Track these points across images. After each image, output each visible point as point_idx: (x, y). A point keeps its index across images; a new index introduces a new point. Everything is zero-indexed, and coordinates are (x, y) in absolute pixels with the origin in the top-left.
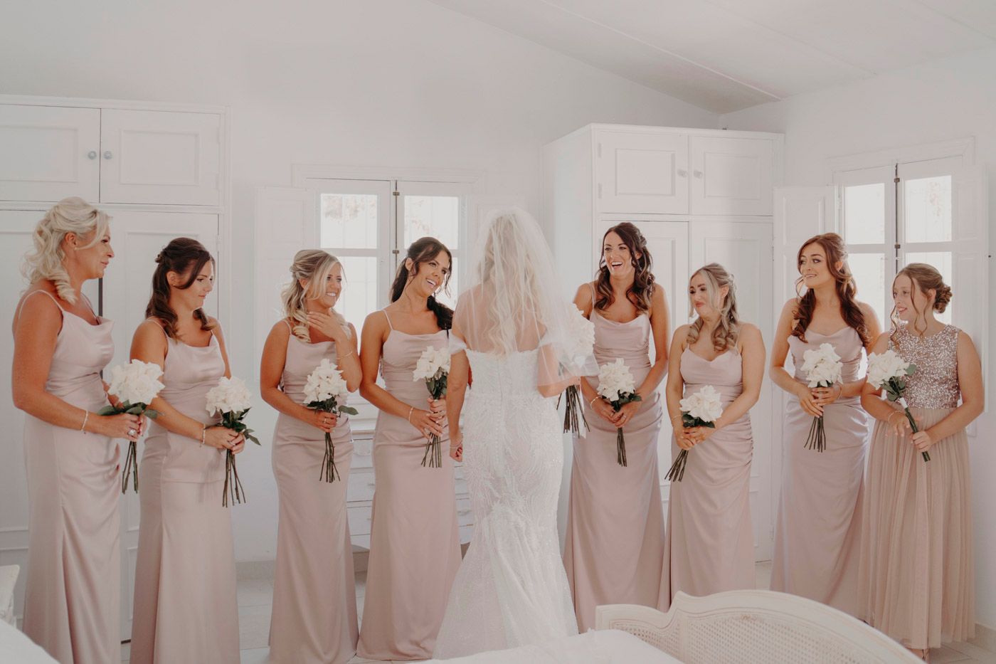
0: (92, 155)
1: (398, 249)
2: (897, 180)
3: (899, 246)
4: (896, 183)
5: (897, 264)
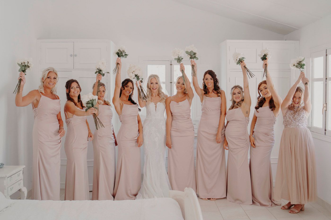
0: (71, 55)
1: (172, 82)
2: (327, 55)
3: (327, 78)
4: (326, 56)
5: (326, 85)
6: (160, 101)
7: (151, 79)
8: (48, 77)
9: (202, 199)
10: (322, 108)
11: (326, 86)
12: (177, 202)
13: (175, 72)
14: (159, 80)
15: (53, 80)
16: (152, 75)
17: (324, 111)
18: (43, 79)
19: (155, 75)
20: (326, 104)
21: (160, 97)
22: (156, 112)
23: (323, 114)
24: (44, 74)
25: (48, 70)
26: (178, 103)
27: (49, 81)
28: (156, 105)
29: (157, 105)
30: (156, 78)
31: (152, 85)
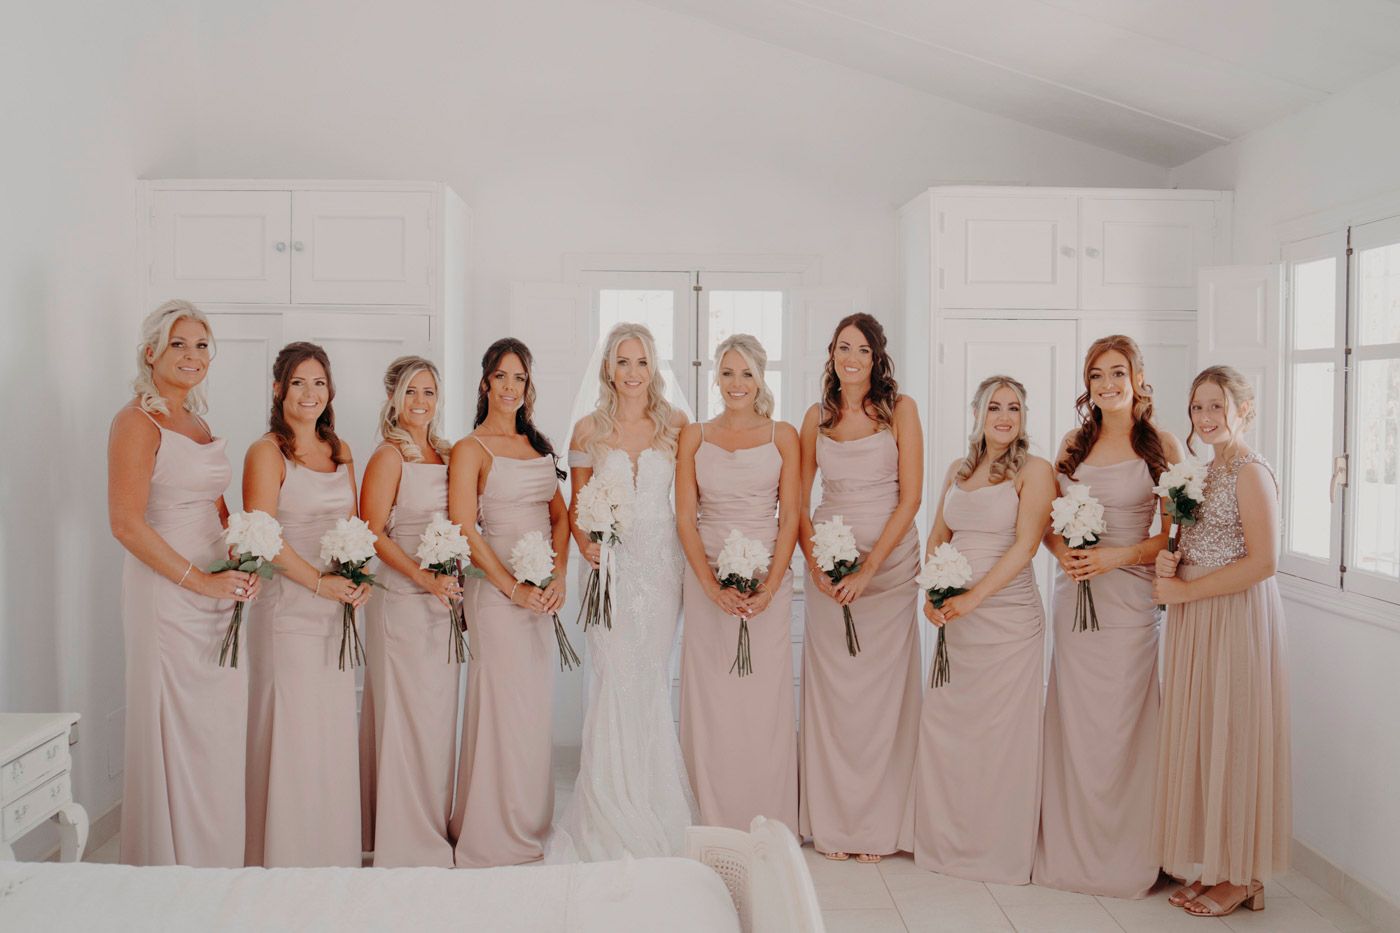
0: (280, 246)
1: (700, 360)
2: (1350, 251)
3: (1350, 350)
4: (1348, 256)
5: (1346, 378)
6: (654, 442)
7: (621, 344)
8: (174, 340)
9: (824, 854)
10: (1330, 477)
11: (1346, 382)
12: (718, 875)
13: (712, 321)
14: (652, 350)
15: (195, 354)
16: (625, 325)
17: (1338, 489)
18: (148, 351)
19: (636, 325)
20: (1347, 457)
21: (654, 424)
22: (638, 491)
23: (1332, 502)
24: (155, 329)
25: (172, 312)
26: (732, 450)
27: (181, 357)
28: (635, 460)
29: (640, 461)
30: (643, 340)
31: (623, 370)
